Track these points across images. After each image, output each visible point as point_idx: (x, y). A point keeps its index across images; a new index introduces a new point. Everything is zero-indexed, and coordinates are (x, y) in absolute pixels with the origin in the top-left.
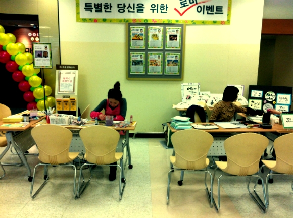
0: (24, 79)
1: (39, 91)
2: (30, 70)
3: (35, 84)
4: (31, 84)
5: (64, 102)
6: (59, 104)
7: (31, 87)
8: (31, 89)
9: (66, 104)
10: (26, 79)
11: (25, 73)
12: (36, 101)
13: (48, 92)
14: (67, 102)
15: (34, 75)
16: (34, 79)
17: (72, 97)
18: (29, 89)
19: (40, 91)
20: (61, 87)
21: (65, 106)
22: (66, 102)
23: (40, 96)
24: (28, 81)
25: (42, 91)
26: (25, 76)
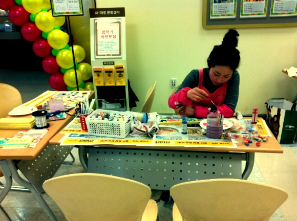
0: (40, 36)
1: (64, 55)
2: (47, 21)
3: (58, 44)
4: (52, 44)
5: (106, 72)
6: (98, 75)
7: (52, 48)
8: (53, 53)
9: (109, 76)
10: (44, 36)
11: (40, 27)
12: (62, 71)
13: (80, 56)
14: (111, 72)
15: (55, 29)
16: (55, 36)
17: (118, 64)
18: (49, 53)
19: (66, 55)
20: (99, 47)
21: (108, 78)
22: (109, 72)
23: (67, 64)
24: (46, 40)
25: (70, 55)
26: (41, 32)
